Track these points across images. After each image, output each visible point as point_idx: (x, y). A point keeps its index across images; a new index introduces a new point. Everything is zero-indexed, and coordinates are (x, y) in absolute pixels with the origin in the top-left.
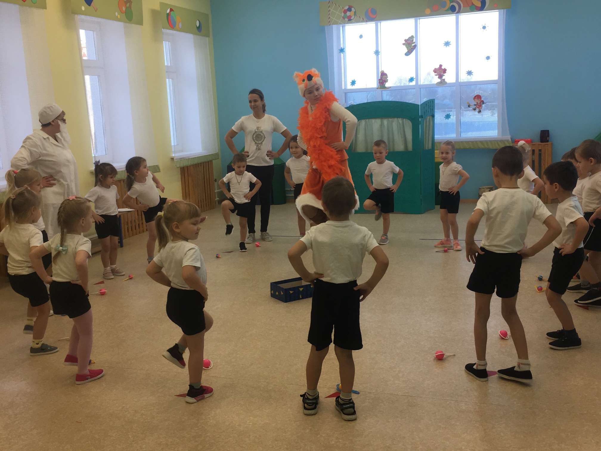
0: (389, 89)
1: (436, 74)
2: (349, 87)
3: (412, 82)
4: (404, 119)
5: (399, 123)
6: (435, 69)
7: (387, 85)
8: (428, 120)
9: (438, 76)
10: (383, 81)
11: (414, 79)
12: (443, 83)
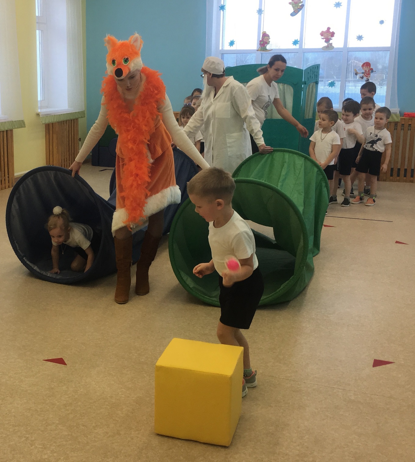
1: (323, 37)
2: (227, 47)
3: (296, 45)
4: (286, 85)
6: (322, 32)
7: (268, 47)
8: (311, 87)
9: (325, 40)
10: (265, 43)
11: (298, 41)
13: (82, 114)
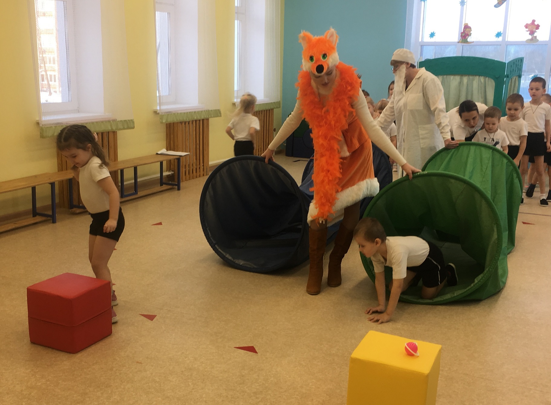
0: (472, 44)
1: (527, 30)
2: (427, 39)
3: (499, 37)
4: (487, 78)
5: (481, 81)
6: (527, 24)
7: (469, 39)
8: (513, 80)
9: (529, 32)
10: (466, 35)
11: (502, 34)
12: (534, 40)
13: (277, 104)
